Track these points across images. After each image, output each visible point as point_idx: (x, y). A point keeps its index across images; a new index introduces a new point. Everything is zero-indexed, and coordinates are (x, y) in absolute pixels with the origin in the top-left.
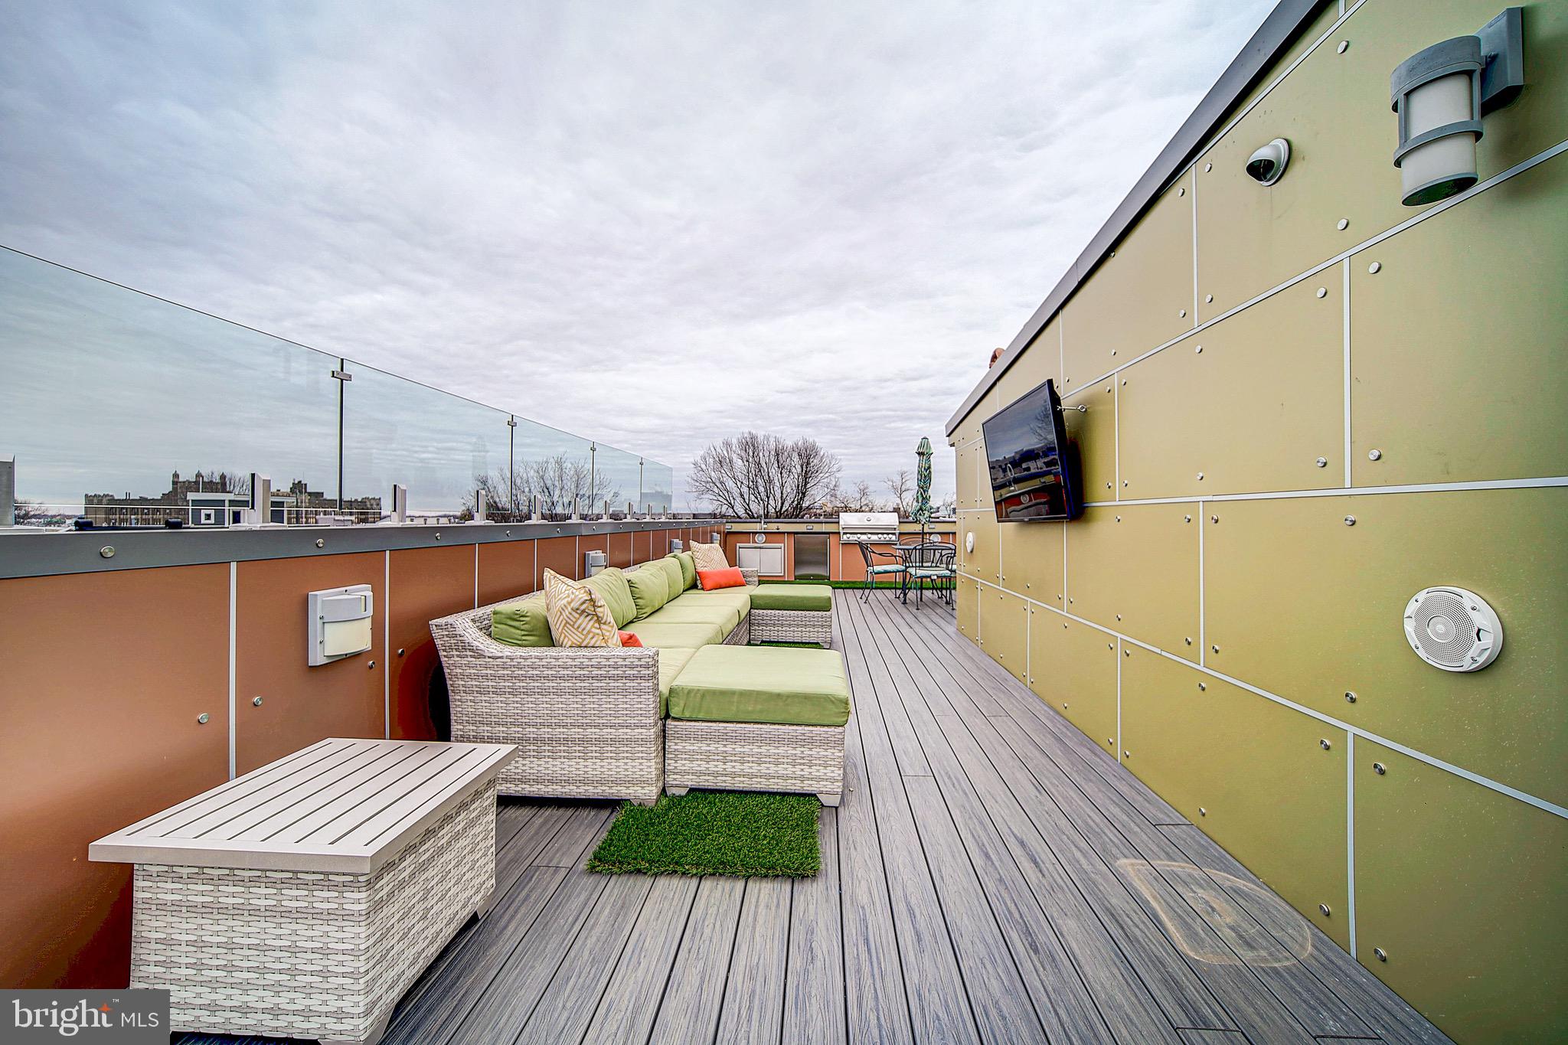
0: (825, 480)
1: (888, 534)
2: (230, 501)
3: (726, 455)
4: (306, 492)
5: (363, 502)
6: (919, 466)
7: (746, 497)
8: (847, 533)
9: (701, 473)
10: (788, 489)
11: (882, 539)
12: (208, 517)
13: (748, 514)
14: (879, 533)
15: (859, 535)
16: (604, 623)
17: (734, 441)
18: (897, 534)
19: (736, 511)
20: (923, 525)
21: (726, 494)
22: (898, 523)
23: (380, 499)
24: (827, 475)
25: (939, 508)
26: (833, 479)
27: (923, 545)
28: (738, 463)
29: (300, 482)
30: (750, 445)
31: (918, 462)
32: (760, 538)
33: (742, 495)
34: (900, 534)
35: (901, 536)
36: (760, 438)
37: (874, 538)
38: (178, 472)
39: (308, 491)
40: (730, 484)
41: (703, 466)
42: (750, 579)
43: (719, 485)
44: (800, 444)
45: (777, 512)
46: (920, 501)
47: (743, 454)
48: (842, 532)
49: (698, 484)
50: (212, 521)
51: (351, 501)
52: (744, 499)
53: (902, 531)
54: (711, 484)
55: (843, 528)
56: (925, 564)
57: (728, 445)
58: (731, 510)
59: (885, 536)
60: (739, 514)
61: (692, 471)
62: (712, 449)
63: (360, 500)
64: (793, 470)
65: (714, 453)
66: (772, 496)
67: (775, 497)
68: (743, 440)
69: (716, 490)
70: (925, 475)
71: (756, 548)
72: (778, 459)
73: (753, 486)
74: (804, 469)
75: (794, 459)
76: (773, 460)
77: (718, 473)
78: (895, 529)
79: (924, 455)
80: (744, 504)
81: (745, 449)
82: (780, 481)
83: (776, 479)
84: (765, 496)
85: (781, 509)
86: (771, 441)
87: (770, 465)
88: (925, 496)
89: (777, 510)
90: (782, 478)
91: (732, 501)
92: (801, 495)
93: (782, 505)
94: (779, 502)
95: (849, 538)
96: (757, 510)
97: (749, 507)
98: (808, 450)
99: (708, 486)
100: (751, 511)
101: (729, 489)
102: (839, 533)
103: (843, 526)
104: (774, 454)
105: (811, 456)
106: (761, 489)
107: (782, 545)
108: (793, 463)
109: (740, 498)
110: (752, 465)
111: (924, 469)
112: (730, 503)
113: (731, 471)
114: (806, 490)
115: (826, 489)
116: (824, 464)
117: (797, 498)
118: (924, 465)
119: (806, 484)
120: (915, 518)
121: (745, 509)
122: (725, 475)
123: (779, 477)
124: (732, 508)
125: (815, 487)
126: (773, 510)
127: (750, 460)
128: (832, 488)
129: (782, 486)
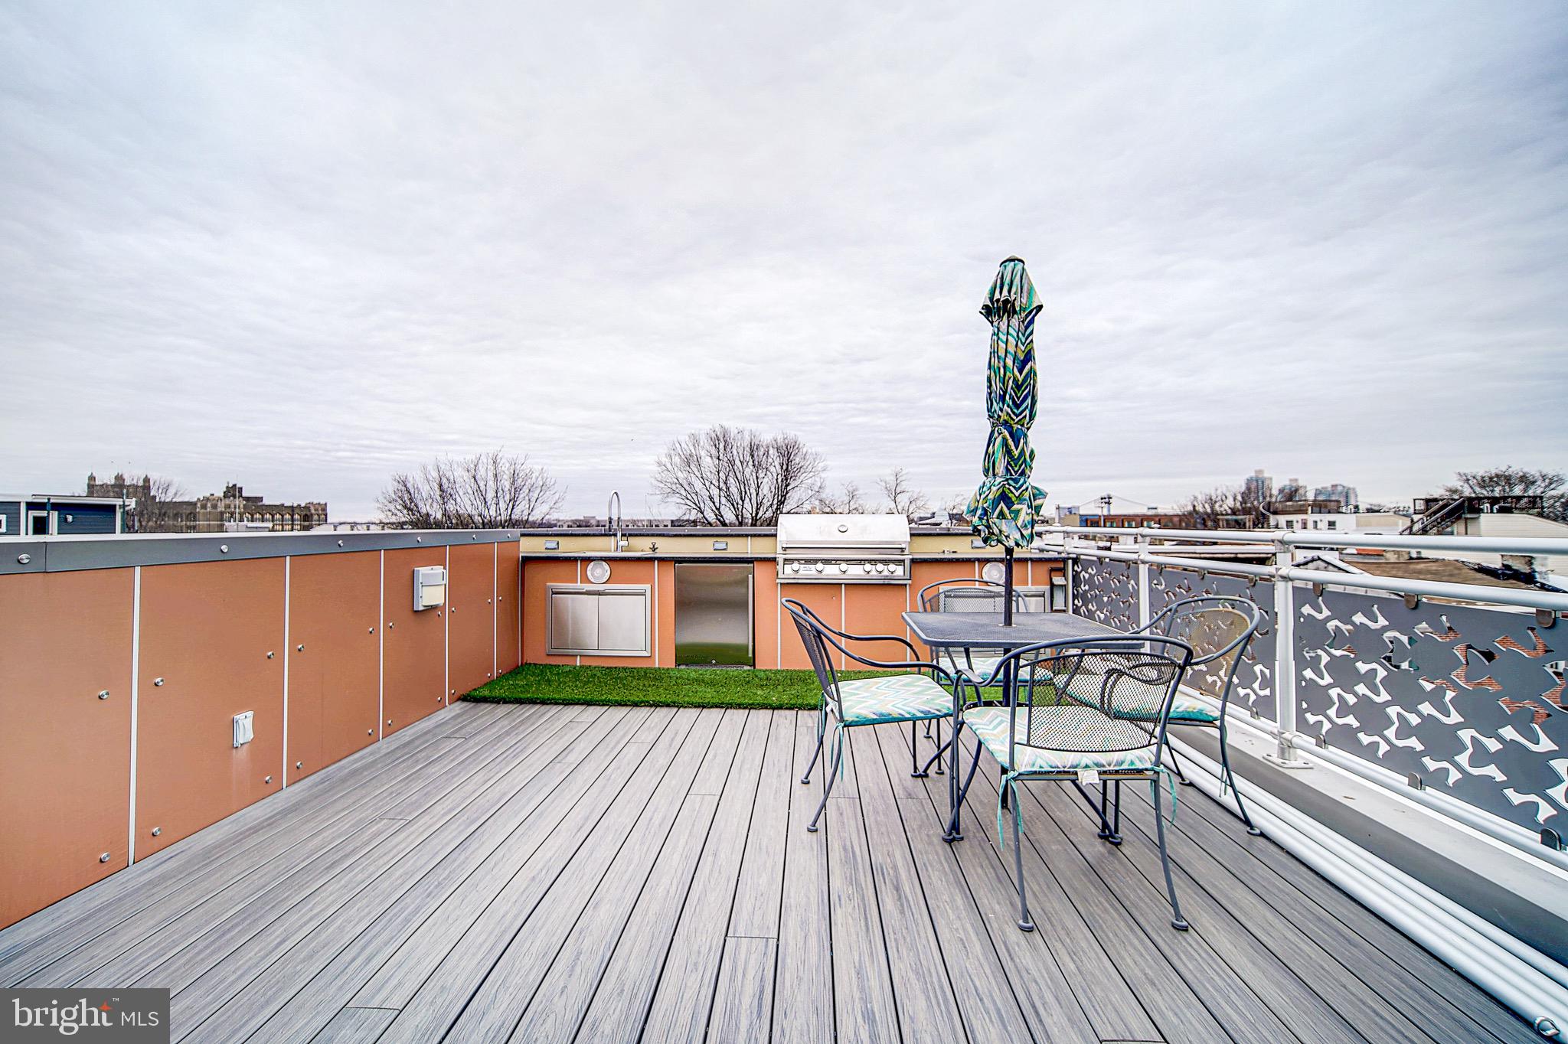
0: (809, 481)
1: (885, 562)
3: (693, 451)
4: (241, 496)
5: (307, 508)
7: (716, 500)
8: (792, 561)
9: (666, 472)
10: (765, 490)
11: (873, 573)
13: (719, 520)
14: (865, 562)
15: (820, 566)
17: (703, 435)
18: (907, 563)
19: (707, 516)
21: (695, 498)
22: (908, 540)
23: (326, 504)
24: (811, 475)
25: (934, 513)
26: (818, 479)
28: (708, 462)
29: (235, 485)
30: (721, 442)
32: (598, 571)
33: (711, 498)
34: (913, 561)
35: (915, 568)
36: (733, 432)
37: (855, 570)
38: (94, 474)
39: (244, 495)
40: (698, 485)
41: (668, 466)
43: (688, 488)
44: (778, 440)
45: (753, 517)
47: (714, 451)
48: (780, 555)
49: (662, 485)
51: (292, 507)
52: (714, 503)
53: (919, 556)
54: (678, 485)
55: (785, 549)
57: (695, 441)
58: (700, 515)
59: (880, 567)
60: (710, 520)
61: (655, 471)
62: (678, 445)
63: (303, 505)
64: (772, 469)
65: (679, 448)
66: (747, 500)
67: (750, 500)
68: (713, 435)
69: (683, 492)
70: (1015, 381)
71: (588, 593)
72: (752, 456)
73: (724, 488)
74: (785, 467)
75: (772, 457)
76: (748, 458)
77: (685, 474)
78: (902, 550)
79: (1015, 312)
80: (714, 509)
81: (715, 445)
82: (756, 482)
83: (751, 480)
84: (739, 498)
85: (757, 514)
86: (747, 436)
87: (745, 464)
88: (1016, 453)
89: (754, 515)
90: (757, 478)
91: (702, 505)
92: (780, 497)
93: (758, 509)
94: (755, 506)
95: (797, 571)
96: (729, 516)
97: (720, 513)
98: (789, 447)
99: (677, 488)
100: (722, 516)
101: (698, 491)
102: (774, 560)
103: (785, 546)
104: (749, 450)
105: (793, 454)
106: (734, 490)
107: (647, 587)
108: (770, 460)
109: (709, 502)
110: (724, 463)
111: (1009, 362)
112: (699, 508)
113: (699, 470)
114: (787, 493)
115: (810, 491)
116: (807, 464)
117: (775, 502)
118: (1011, 349)
119: (787, 485)
120: (988, 527)
121: (716, 515)
122: (692, 475)
123: (755, 477)
124: (702, 513)
125: (798, 488)
126: (749, 516)
127: (720, 458)
128: (817, 490)
129: (759, 487)
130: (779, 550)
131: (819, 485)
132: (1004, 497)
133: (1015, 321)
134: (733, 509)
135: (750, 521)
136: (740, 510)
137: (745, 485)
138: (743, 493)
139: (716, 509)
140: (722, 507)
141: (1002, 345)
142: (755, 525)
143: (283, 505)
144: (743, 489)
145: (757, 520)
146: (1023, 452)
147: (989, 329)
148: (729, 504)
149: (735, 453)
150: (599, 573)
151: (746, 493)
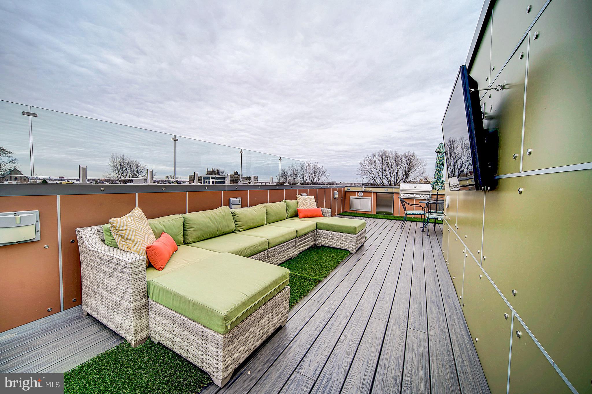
0: (419, 169)
2: (211, 177)
3: (373, 159)
6: (437, 159)
7: (381, 177)
8: (403, 193)
9: (363, 167)
10: (400, 173)
11: (422, 197)
12: (206, 182)
13: (382, 184)
14: (420, 194)
15: (409, 195)
16: (127, 239)
17: (377, 154)
18: (430, 195)
19: (377, 182)
20: (438, 191)
21: (373, 176)
22: (431, 189)
23: (257, 177)
24: (419, 167)
26: (422, 169)
27: (437, 201)
28: (378, 163)
30: (384, 155)
31: (436, 156)
33: (379, 176)
34: (432, 194)
35: (432, 196)
36: (389, 152)
37: (418, 196)
39: (238, 174)
40: (374, 171)
41: (364, 164)
42: (326, 214)
43: (370, 172)
44: (406, 154)
45: (395, 183)
46: (436, 178)
47: (381, 159)
48: (400, 192)
49: (361, 171)
50: (207, 183)
51: (249, 177)
52: (380, 178)
53: (433, 193)
54: (367, 171)
56: (437, 211)
57: (374, 156)
59: (424, 195)
61: (359, 166)
64: (404, 165)
65: (368, 158)
66: (393, 176)
67: (394, 177)
68: (381, 153)
69: (369, 174)
70: (440, 163)
71: (358, 198)
72: (396, 161)
73: (384, 172)
74: (408, 165)
75: (404, 160)
76: (394, 161)
77: (370, 167)
78: (430, 192)
79: (440, 153)
80: (380, 180)
81: (381, 157)
82: (396, 170)
83: (395, 169)
84: (390, 176)
85: (396, 182)
86: (394, 153)
87: (393, 163)
88: (439, 175)
89: (395, 182)
90: (397, 169)
91: (376, 178)
92: (406, 176)
93: (397, 180)
94: (396, 179)
95: (404, 196)
96: (386, 182)
97: (382, 181)
98: (410, 157)
99: (366, 172)
100: (383, 182)
101: (374, 173)
102: (399, 193)
103: (401, 190)
104: (394, 159)
105: (412, 159)
106: (388, 173)
107: (371, 198)
108: (403, 162)
109: (378, 177)
110: (384, 163)
111: (439, 161)
112: (375, 179)
113: (375, 166)
114: (409, 174)
115: (419, 174)
116: (418, 163)
117: (404, 177)
118: (439, 159)
119: (409, 171)
120: (433, 187)
121: (381, 182)
122: (372, 168)
123: (396, 168)
124: (376, 181)
125: (414, 172)
126: (393, 182)
127: (383, 161)
128: (422, 173)
129: (398, 172)
130: (400, 191)
131: (423, 171)
132: (437, 182)
133: (440, 154)
134: (387, 180)
135: (394, 184)
136: (390, 180)
137: (392, 171)
138: (391, 174)
139: (381, 179)
140: (383, 179)
141: (438, 158)
142: (396, 186)
143: (247, 177)
144: (391, 173)
145: (396, 184)
146: (440, 175)
147: (437, 154)
148: (386, 178)
149: (389, 159)
150: (361, 194)
151: (392, 174)
